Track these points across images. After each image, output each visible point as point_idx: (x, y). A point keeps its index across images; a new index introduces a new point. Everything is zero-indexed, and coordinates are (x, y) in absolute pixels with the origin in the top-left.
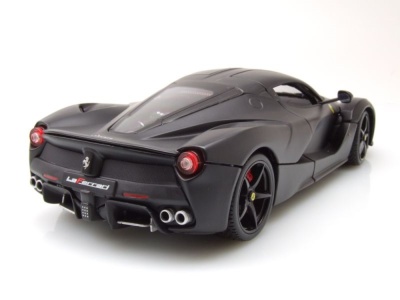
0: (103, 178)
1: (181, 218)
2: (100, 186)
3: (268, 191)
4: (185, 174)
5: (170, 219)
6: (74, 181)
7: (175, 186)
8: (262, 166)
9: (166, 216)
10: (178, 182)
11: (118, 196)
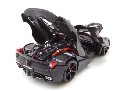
0: (31, 66)
1: (50, 79)
2: (30, 68)
3: (75, 70)
4: (51, 68)
5: (47, 79)
6: (24, 65)
7: (48, 71)
8: (74, 64)
9: (46, 78)
10: (49, 70)
11: (34, 71)
